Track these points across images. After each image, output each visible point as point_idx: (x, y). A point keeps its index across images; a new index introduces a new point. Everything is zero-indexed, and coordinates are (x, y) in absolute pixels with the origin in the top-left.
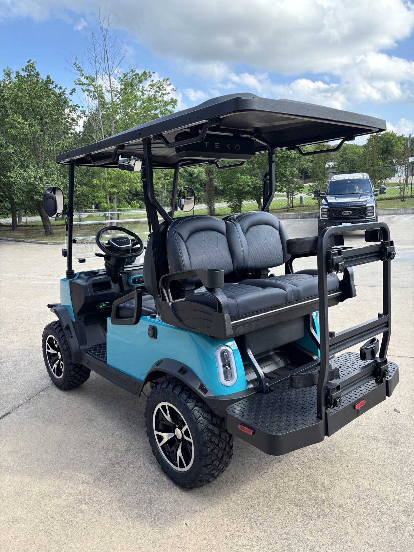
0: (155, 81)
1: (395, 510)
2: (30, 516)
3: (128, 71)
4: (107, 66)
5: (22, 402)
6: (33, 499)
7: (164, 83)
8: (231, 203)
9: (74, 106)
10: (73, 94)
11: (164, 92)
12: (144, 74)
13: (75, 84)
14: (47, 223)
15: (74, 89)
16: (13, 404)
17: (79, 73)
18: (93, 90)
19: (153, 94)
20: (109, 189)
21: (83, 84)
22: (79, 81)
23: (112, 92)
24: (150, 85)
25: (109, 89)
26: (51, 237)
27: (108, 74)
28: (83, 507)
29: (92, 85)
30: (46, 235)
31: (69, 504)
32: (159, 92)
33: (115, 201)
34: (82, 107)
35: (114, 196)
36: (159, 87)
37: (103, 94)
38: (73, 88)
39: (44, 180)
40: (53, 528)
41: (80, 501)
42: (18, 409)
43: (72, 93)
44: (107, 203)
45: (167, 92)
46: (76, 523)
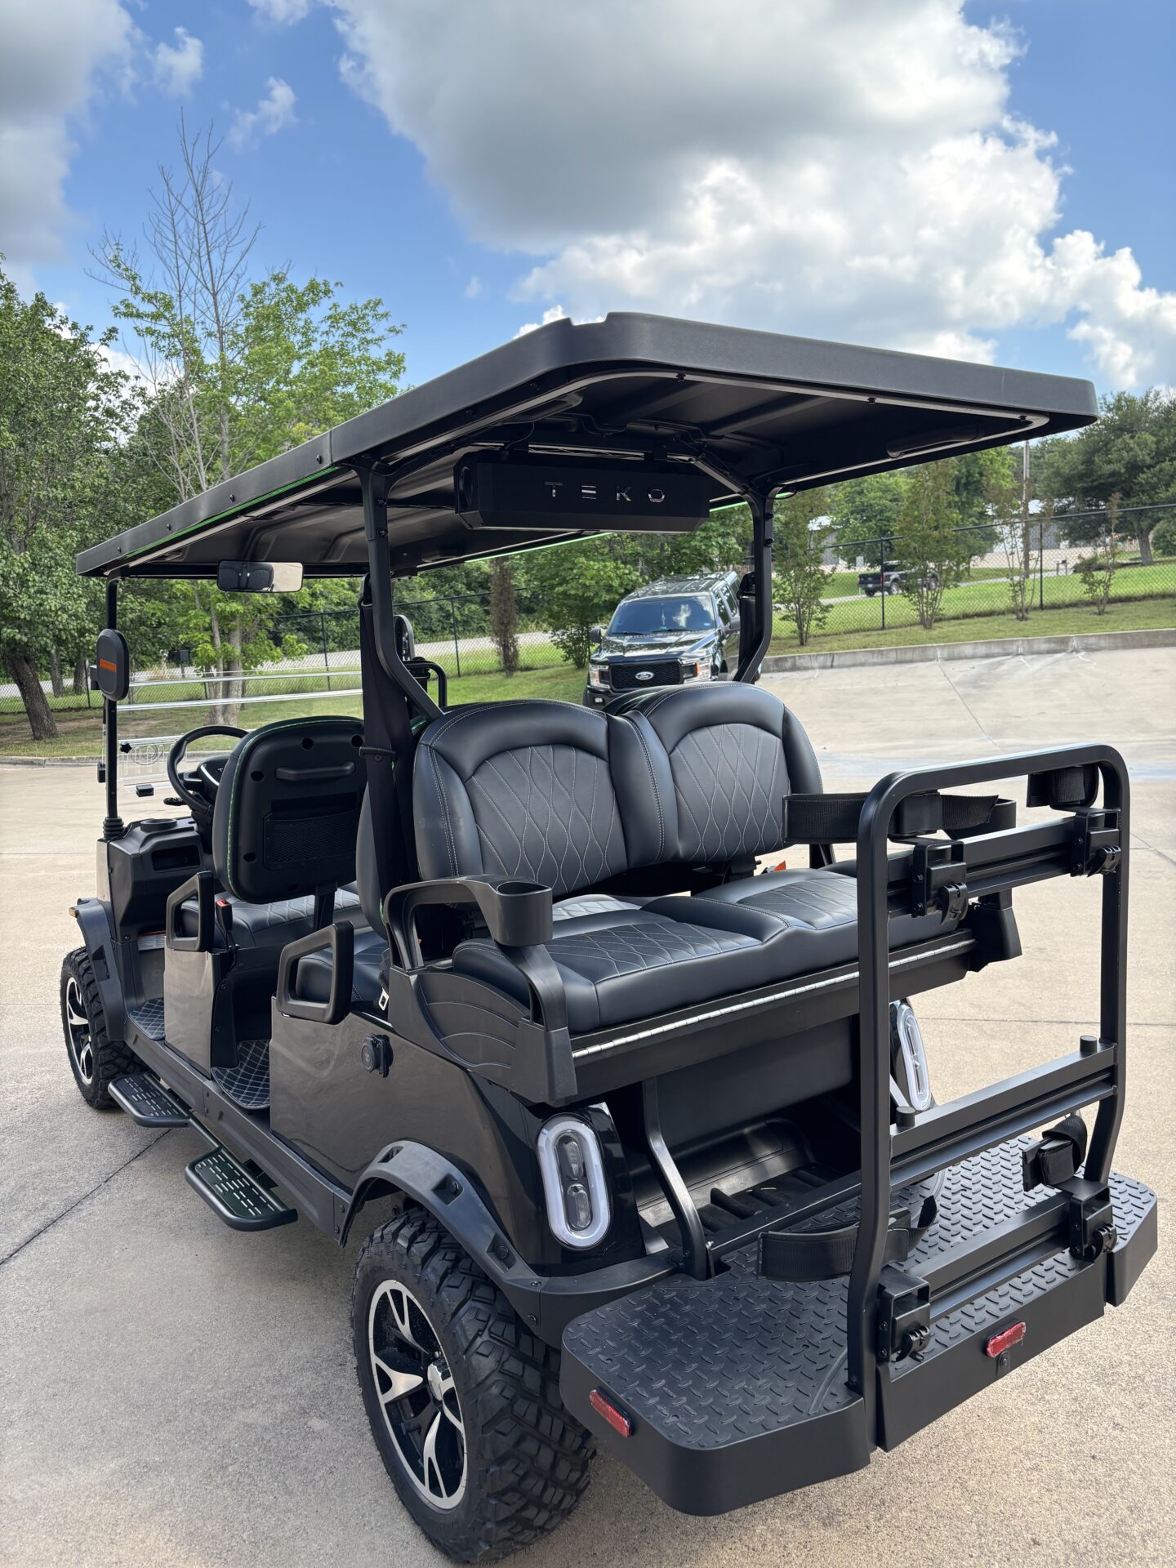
0: (344, 308)
1: (1075, 1375)
2: (184, 1455)
3: (266, 279)
4: (207, 268)
5: (87, 1189)
6: (181, 1418)
7: (367, 311)
8: (563, 634)
9: (113, 374)
10: (112, 343)
11: (369, 336)
12: (312, 287)
13: (116, 315)
14: (38, 706)
15: (113, 330)
16: (65, 1196)
17: (127, 285)
18: (168, 330)
19: (337, 342)
20: (221, 604)
21: (139, 316)
22: (127, 306)
23: (221, 337)
24: (330, 317)
25: (215, 328)
26: (51, 743)
27: (210, 285)
28: (317, 1424)
29: (165, 318)
30: (37, 738)
31: (279, 1421)
32: (354, 336)
33: (236, 638)
34: (137, 378)
35: (234, 623)
36: (353, 324)
37: (196, 341)
38: (110, 327)
39: (30, 584)
40: (249, 1477)
41: (304, 1412)
42: (80, 1207)
43: (109, 338)
44: (212, 642)
45: (375, 336)
46: (307, 1461)
